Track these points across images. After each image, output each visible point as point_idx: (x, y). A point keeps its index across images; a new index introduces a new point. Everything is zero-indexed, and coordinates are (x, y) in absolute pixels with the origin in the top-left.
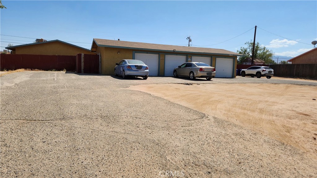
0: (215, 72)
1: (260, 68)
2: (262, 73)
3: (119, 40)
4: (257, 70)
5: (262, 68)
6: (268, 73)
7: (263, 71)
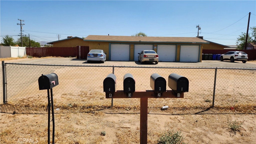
0: (158, 58)
1: (234, 53)
2: (235, 58)
3: (109, 35)
4: (231, 55)
5: (235, 54)
6: (241, 58)
7: (236, 55)
